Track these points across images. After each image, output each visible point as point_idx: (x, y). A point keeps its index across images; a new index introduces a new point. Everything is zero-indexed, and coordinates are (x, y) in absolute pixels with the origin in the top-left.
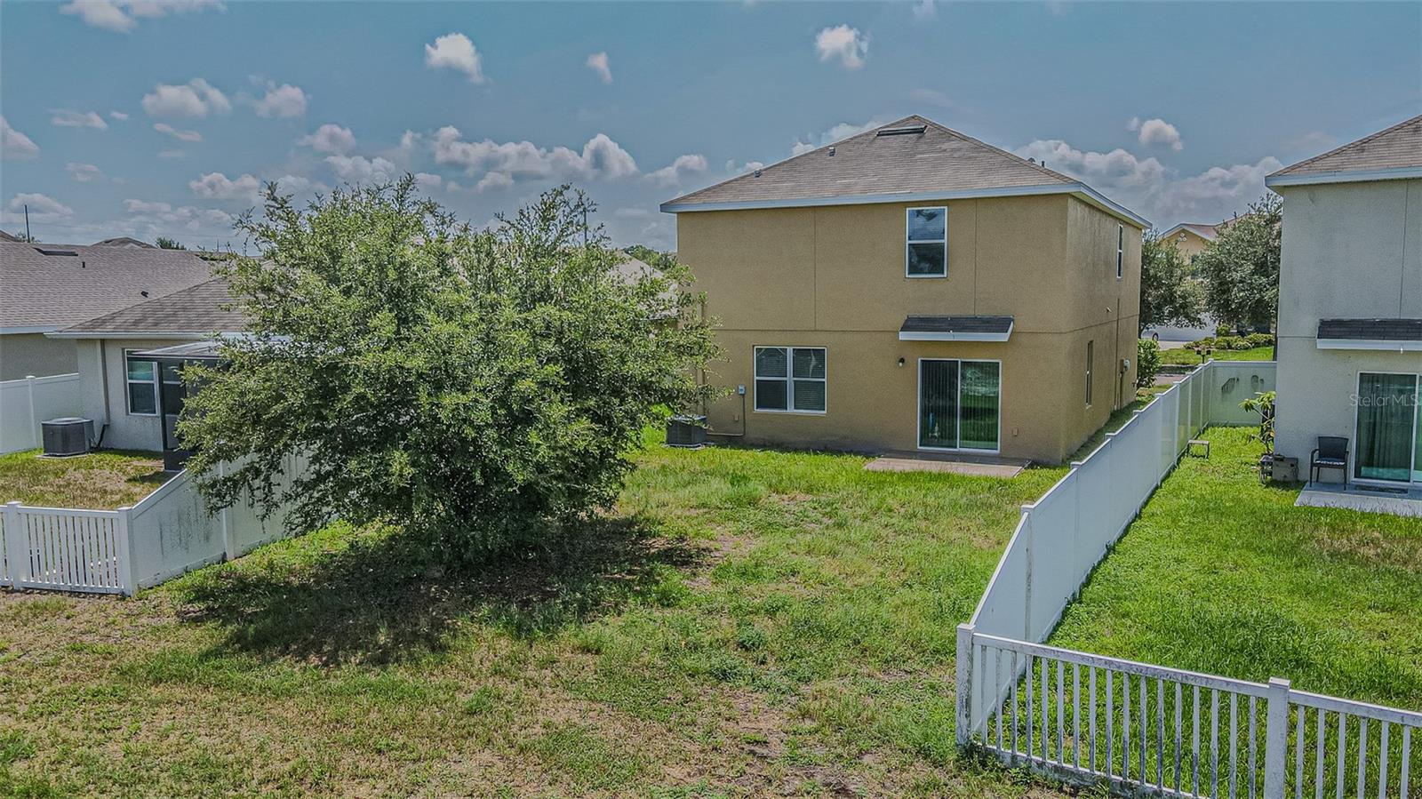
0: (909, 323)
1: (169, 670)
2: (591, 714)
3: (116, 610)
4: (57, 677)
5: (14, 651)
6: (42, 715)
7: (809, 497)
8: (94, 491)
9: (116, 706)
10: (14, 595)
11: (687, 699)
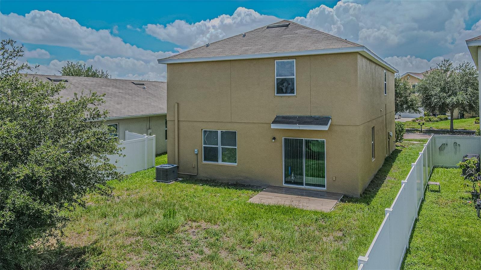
0: (277, 119)
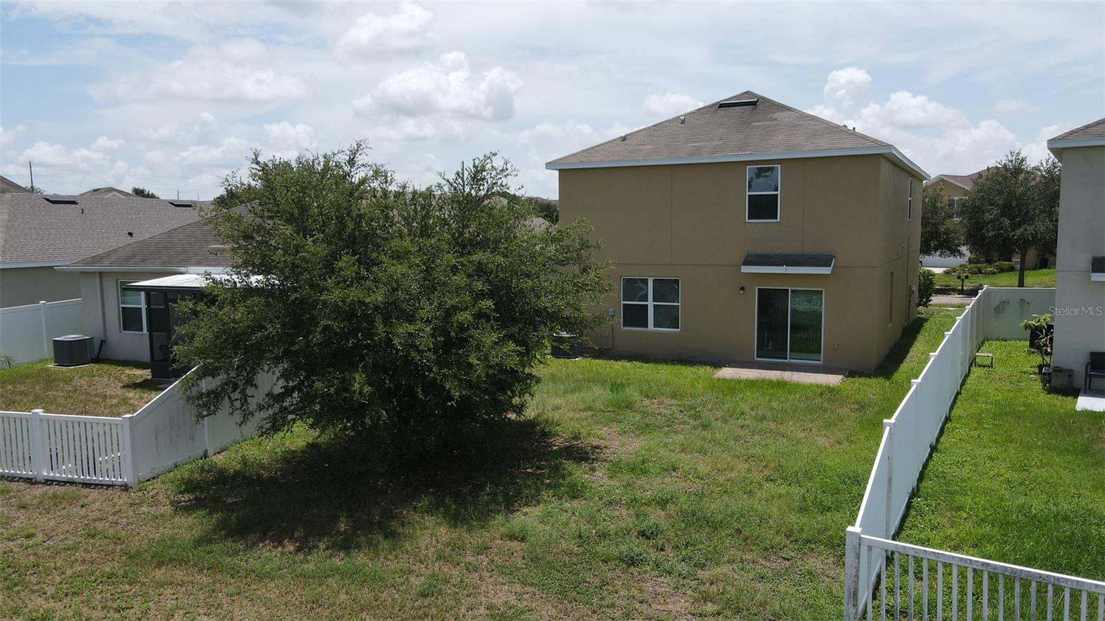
0: (749, 259)
1: (169, 554)
2: (525, 596)
3: (122, 500)
4: (77, 561)
5: (40, 537)
6: (67, 595)
7: (675, 402)
8: (97, 395)
9: (127, 587)
10: (37, 486)
11: (604, 583)
